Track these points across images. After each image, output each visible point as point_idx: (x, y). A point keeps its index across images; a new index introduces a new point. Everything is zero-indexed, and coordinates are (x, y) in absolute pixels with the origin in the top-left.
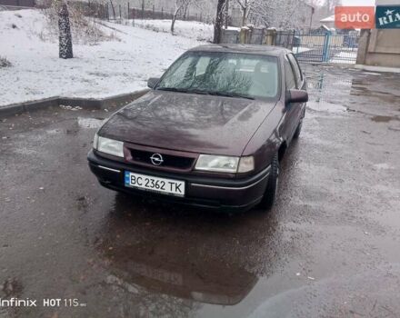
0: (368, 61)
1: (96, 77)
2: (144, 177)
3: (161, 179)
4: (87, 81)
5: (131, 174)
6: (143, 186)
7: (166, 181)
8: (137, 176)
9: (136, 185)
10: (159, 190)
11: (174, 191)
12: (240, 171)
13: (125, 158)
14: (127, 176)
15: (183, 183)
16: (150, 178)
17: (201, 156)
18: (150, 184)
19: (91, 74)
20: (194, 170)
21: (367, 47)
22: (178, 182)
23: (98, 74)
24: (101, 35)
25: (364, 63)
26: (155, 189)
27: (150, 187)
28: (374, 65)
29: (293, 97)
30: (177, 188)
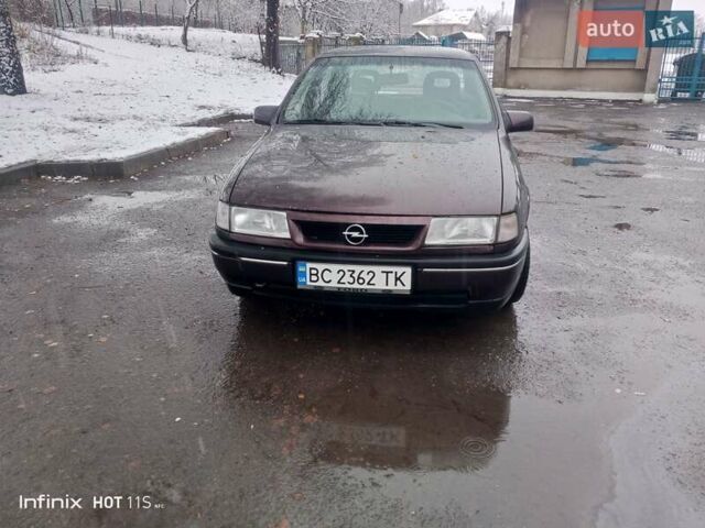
0: (511, 81)
1: (87, 125)
2: (335, 268)
3: (367, 268)
4: (73, 131)
5: (309, 265)
6: (334, 284)
7: (378, 269)
8: (321, 267)
9: (321, 283)
10: (365, 286)
11: (391, 286)
12: (500, 240)
13: (292, 239)
14: (301, 269)
15: (408, 270)
16: (346, 268)
17: (434, 220)
18: (347, 279)
19: (76, 119)
20: (423, 245)
21: (507, 59)
22: (400, 270)
23: (88, 119)
24: (57, 54)
25: (505, 86)
26: (356, 286)
27: (348, 284)
28: (519, 88)
29: (515, 121)
30: (397, 279)
